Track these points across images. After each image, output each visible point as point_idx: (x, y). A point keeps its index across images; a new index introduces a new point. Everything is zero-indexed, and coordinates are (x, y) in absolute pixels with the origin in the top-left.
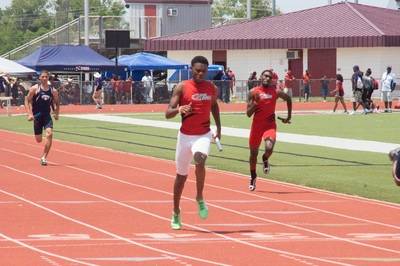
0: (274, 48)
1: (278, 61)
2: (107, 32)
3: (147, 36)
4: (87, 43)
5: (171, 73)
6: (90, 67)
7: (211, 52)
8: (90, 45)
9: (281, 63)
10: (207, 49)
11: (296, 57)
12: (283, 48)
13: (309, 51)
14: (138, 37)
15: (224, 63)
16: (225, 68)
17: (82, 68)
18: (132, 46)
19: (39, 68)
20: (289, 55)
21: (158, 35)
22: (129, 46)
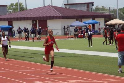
0: (28, 20)
1: (29, 24)
7: (7, 22)
9: (30, 25)
10: (6, 21)
11: (35, 23)
12: (30, 20)
13: (39, 21)
15: (12, 25)
16: (12, 27)
20: (32, 22)
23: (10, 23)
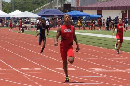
2: (64, 4)
3: (76, 6)
4: (57, 8)
5: (84, 18)
6: (59, 15)
7: (97, 11)
8: (58, 9)
9: (120, 14)
10: (96, 10)
11: (125, 12)
12: (120, 9)
13: (129, 10)
14: (73, 6)
15: (101, 14)
16: (101, 16)
17: (56, 16)
18: (72, 9)
19: (43, 16)
20: (122, 12)
21: (80, 6)
22: (71, 9)
23: (100, 13)
